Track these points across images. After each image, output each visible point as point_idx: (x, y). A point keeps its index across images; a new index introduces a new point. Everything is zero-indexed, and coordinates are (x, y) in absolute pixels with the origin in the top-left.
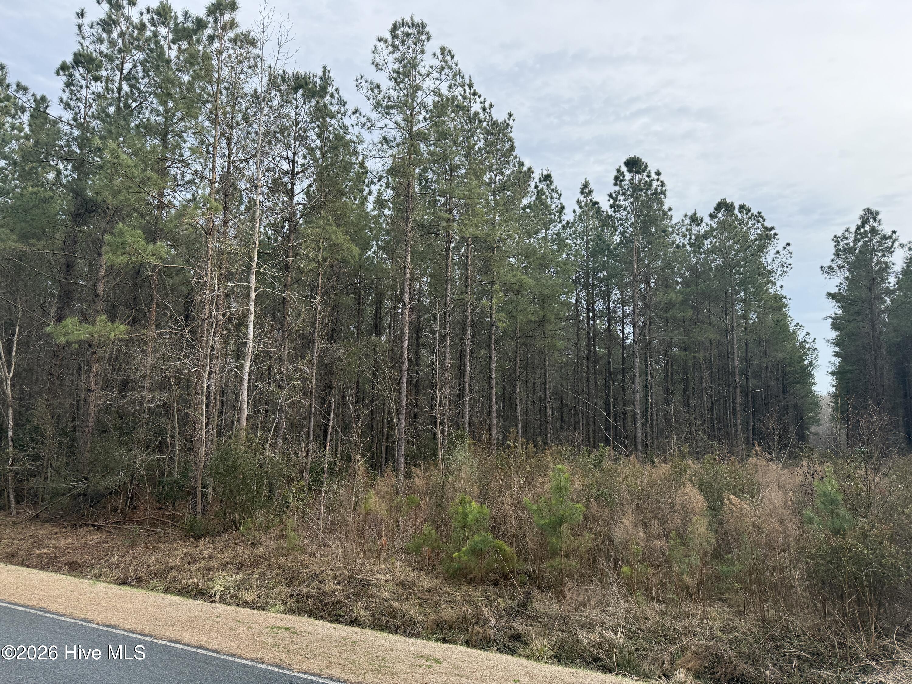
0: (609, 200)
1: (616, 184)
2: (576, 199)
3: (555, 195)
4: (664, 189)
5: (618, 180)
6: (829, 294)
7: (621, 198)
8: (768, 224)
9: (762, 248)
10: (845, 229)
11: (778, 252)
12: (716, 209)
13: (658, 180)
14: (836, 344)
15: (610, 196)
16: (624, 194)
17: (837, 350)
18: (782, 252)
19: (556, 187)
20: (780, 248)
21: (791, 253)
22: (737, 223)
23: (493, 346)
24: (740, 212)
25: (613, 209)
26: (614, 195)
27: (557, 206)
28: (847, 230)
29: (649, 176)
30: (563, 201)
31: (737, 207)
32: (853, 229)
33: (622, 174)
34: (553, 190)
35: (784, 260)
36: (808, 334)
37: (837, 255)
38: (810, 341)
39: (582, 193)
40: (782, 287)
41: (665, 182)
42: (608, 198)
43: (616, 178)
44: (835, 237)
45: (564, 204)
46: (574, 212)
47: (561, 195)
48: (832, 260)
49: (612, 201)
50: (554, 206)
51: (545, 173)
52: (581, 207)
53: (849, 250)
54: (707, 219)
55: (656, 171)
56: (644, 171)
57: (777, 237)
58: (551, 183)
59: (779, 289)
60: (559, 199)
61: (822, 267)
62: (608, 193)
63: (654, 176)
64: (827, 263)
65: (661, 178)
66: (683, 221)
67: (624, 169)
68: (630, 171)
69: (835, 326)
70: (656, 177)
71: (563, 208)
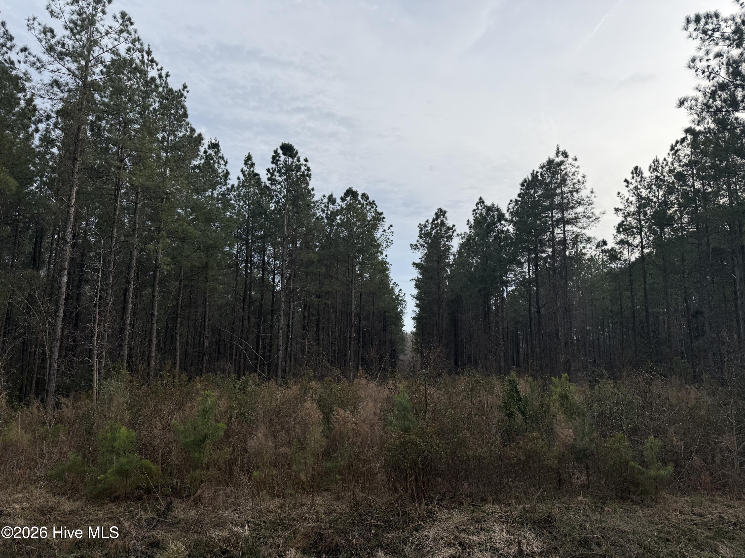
0: (267, 174)
1: (273, 162)
2: (241, 169)
3: (222, 162)
4: (309, 173)
5: (275, 159)
6: (414, 264)
7: (277, 174)
8: (379, 210)
9: (374, 227)
10: (426, 220)
11: (385, 231)
12: (345, 194)
13: (305, 165)
14: (417, 299)
15: (268, 170)
16: (279, 172)
17: (418, 302)
18: (387, 231)
19: (223, 155)
20: (386, 228)
21: (393, 232)
22: (359, 206)
23: (157, 286)
24: (362, 199)
25: (270, 182)
26: (271, 171)
27: (223, 171)
28: (427, 221)
29: (298, 161)
30: (228, 167)
31: (360, 195)
32: (430, 221)
33: (278, 155)
34: (220, 157)
35: (388, 237)
36: (401, 290)
37: (420, 237)
38: (402, 295)
39: (246, 164)
40: (386, 256)
41: (311, 168)
42: (266, 172)
43: (274, 158)
44: (420, 224)
45: (229, 171)
46: (239, 178)
47: (226, 162)
48: (418, 241)
49: (269, 175)
50: (220, 171)
51: (214, 142)
52: (244, 175)
53: (428, 234)
54: (339, 201)
55: (304, 158)
56: (295, 157)
57: (384, 220)
58: (219, 151)
59: (385, 257)
60: (225, 165)
61: (411, 245)
62: (267, 168)
63: (302, 161)
64: (414, 243)
65: (309, 164)
66: (322, 200)
67: (280, 152)
68: (284, 154)
69: (417, 286)
70: (304, 163)
71: (228, 173)
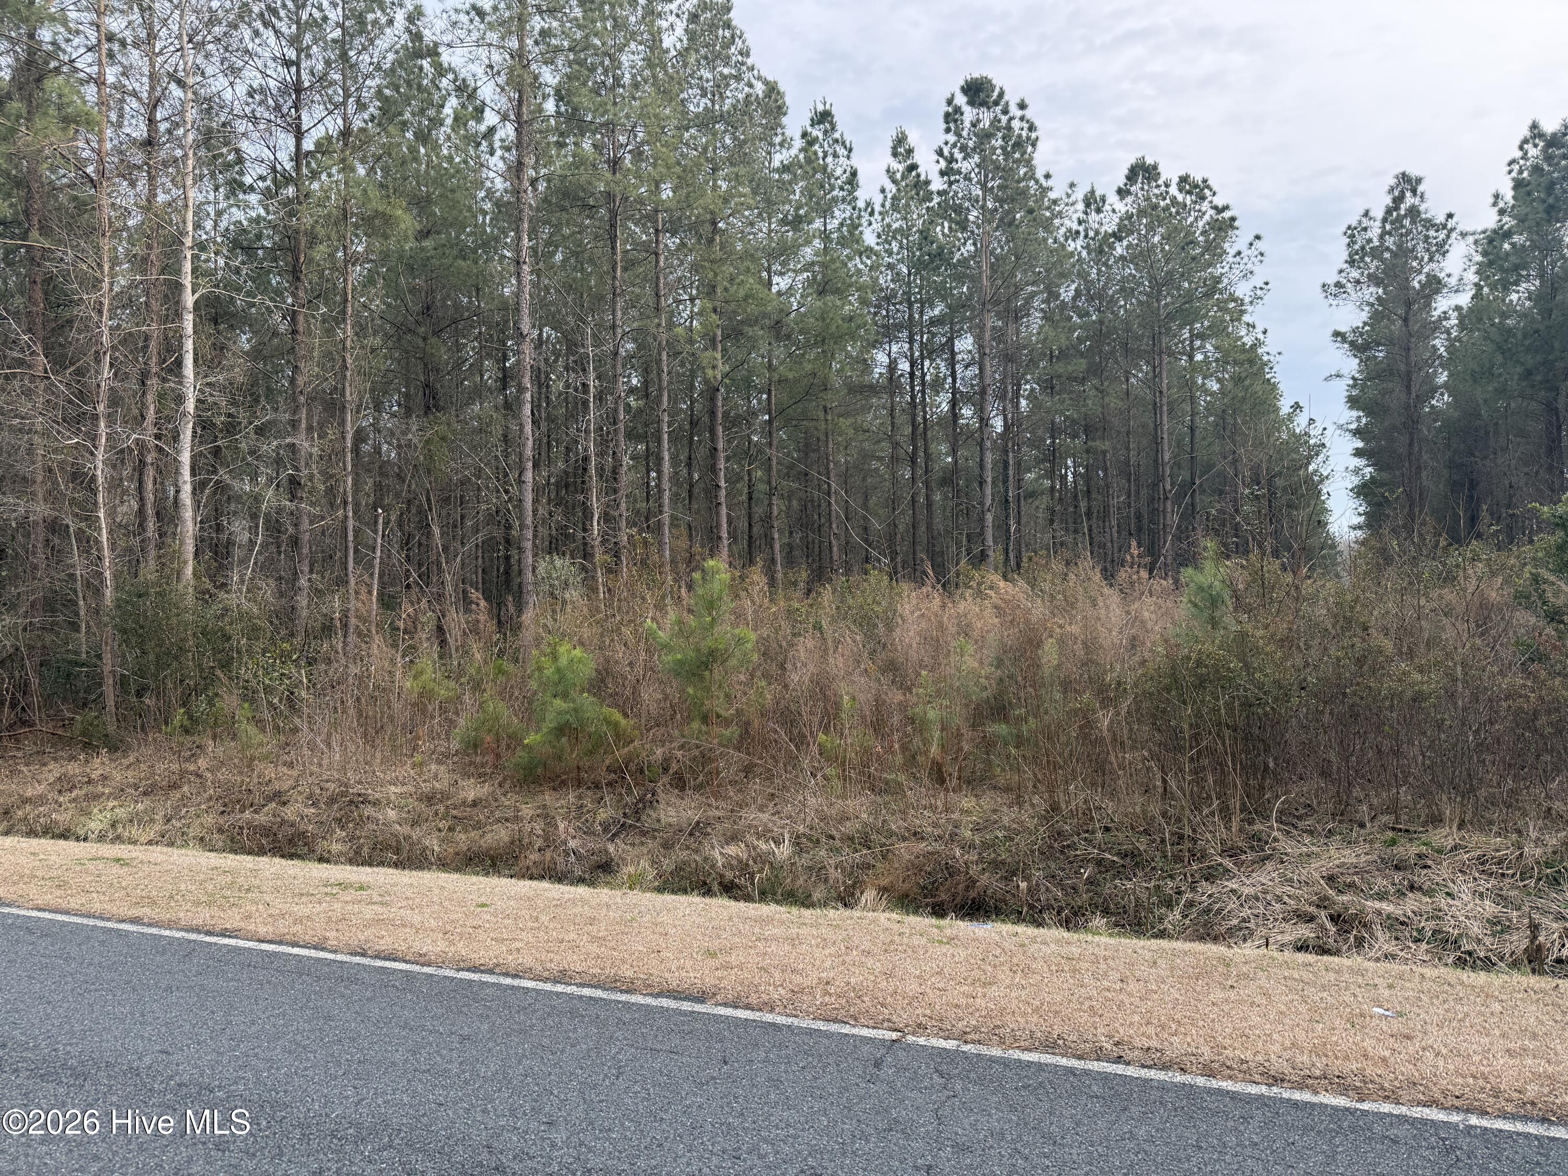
0: (938, 162)
1: (947, 130)
2: (886, 167)
4: (1034, 135)
5: (952, 117)
6: (1336, 334)
7: (959, 155)
8: (1219, 201)
9: (1214, 250)
10: (1362, 212)
11: (1239, 253)
12: (1128, 178)
13: (1022, 119)
14: (1357, 433)
15: (940, 153)
16: (963, 149)
17: (1360, 444)
18: (1247, 253)
19: (842, 135)
20: (1242, 245)
21: (1262, 254)
25: (946, 178)
26: (946, 152)
27: (845, 172)
28: (1366, 214)
29: (1005, 112)
33: (958, 110)
34: (836, 141)
36: (1312, 420)
37: (1351, 262)
38: (1316, 432)
39: (895, 154)
40: (1265, 332)
41: (1037, 123)
42: (936, 157)
43: (947, 117)
44: (1349, 228)
45: (855, 166)
46: (883, 191)
47: (850, 150)
48: (1341, 271)
49: (943, 164)
50: (839, 172)
51: (820, 108)
52: (894, 182)
53: (1372, 252)
54: (1112, 200)
55: (1018, 101)
56: (996, 103)
57: (1236, 224)
58: (833, 128)
59: (1259, 336)
60: (848, 157)
61: (1324, 286)
62: (936, 147)
63: (1014, 111)
64: (1334, 278)
65: (1028, 113)
66: (1068, 196)
67: (961, 100)
68: (971, 103)
70: (1019, 113)
71: (854, 174)
